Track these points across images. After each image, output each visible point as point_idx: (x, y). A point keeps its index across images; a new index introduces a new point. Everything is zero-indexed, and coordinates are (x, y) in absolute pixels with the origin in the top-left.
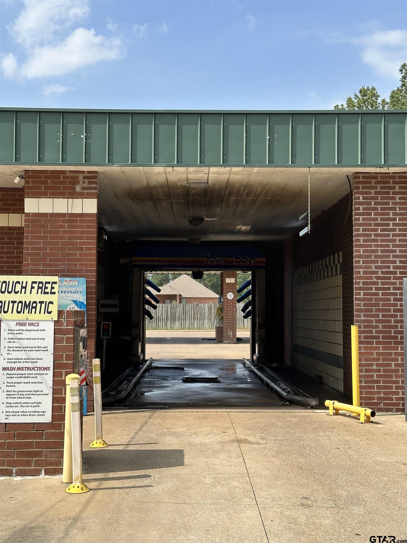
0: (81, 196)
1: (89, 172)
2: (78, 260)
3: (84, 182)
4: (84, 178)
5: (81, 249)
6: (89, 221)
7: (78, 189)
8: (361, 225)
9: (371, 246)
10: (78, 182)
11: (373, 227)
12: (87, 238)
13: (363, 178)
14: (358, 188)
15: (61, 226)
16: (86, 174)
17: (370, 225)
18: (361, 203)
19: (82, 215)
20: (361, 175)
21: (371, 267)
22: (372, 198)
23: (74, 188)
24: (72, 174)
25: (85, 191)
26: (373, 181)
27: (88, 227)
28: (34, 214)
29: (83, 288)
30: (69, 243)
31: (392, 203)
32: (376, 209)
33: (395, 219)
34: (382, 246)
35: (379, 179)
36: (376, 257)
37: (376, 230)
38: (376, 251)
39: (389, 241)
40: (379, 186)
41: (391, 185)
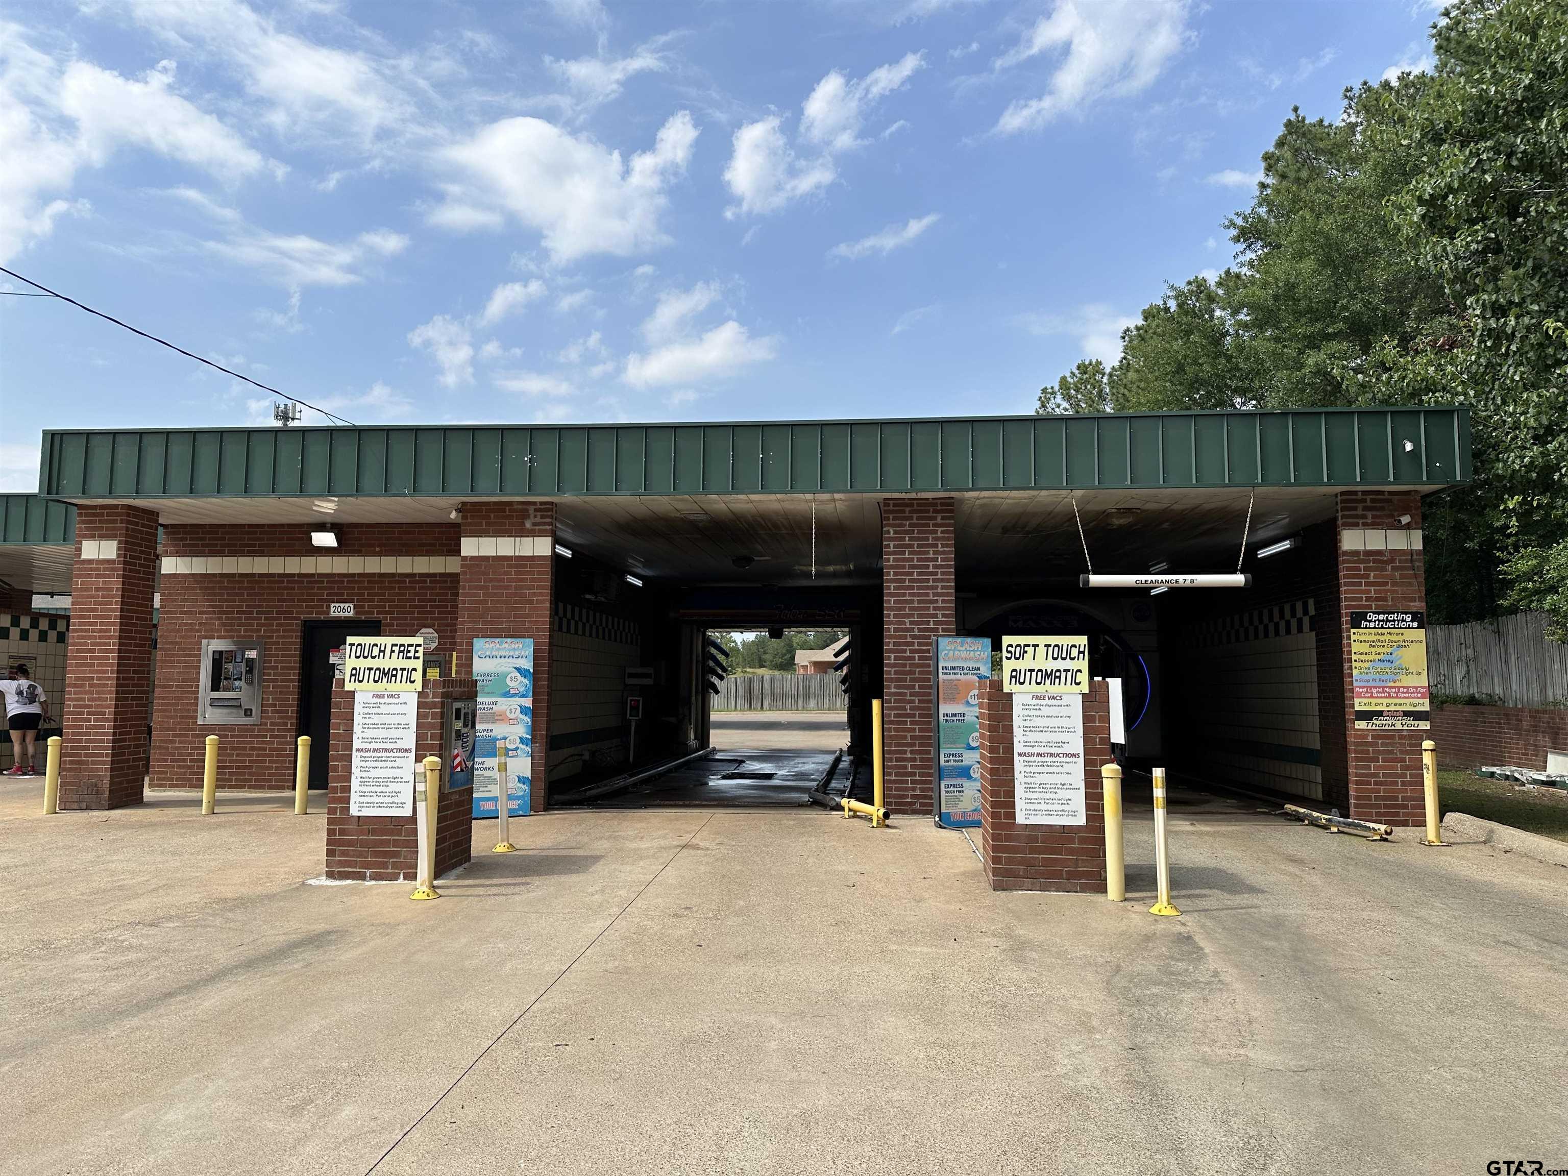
0: (532, 534)
1: (542, 503)
2: (528, 616)
3: (535, 516)
4: (536, 510)
5: (530, 602)
6: (541, 566)
7: (528, 525)
8: (892, 567)
9: (904, 595)
10: (528, 517)
11: (907, 570)
12: (539, 587)
13: (895, 505)
14: (888, 519)
15: (506, 573)
16: (538, 506)
17: (904, 567)
18: (891, 539)
19: (533, 558)
20: (891, 502)
21: (904, 623)
22: (907, 532)
23: (523, 524)
24: (520, 507)
25: (537, 528)
26: (907, 509)
27: (539, 573)
28: (473, 558)
29: (530, 651)
30: (515, 595)
31: (933, 538)
32: (912, 546)
33: (936, 560)
34: (919, 595)
35: (915, 507)
36: (911, 609)
37: (912, 574)
38: (912, 601)
39: (928, 588)
40: (915, 516)
41: (931, 514)
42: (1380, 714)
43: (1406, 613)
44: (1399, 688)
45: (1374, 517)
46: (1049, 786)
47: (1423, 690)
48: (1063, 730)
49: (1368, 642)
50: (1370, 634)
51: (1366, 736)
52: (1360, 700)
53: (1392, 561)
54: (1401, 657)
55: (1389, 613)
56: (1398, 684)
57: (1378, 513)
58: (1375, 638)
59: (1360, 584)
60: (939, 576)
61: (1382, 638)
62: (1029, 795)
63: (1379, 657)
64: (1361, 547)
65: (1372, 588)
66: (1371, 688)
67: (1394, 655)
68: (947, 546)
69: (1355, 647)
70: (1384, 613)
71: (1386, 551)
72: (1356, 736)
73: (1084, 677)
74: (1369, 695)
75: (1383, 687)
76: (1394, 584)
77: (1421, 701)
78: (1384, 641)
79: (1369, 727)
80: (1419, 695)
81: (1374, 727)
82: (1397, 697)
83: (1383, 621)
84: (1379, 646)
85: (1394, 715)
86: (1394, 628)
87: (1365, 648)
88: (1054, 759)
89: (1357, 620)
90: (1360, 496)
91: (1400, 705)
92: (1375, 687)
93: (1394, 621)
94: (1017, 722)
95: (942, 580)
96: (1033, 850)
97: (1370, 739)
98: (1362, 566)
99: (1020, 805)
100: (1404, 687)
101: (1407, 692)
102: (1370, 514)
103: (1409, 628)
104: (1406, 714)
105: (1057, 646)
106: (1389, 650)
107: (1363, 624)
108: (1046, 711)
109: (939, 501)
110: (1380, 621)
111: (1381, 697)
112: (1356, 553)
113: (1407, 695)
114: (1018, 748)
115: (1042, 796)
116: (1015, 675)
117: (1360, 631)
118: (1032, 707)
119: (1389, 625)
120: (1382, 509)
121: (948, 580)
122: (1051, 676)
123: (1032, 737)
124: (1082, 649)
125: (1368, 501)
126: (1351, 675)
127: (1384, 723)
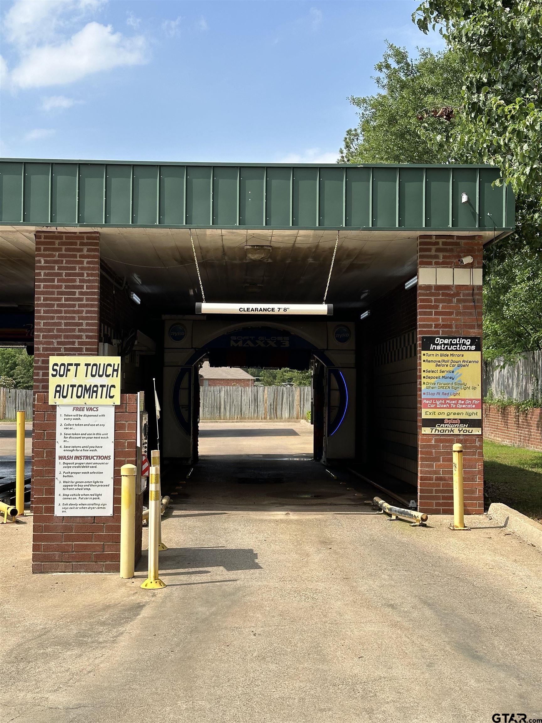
8: (42, 293)
9: (53, 318)
11: (56, 296)
14: (40, 249)
17: (53, 293)
18: (42, 268)
21: (52, 343)
22: (56, 262)
26: (57, 242)
31: (79, 268)
32: (60, 275)
33: (82, 287)
34: (66, 318)
35: (64, 240)
36: (58, 330)
37: (60, 299)
38: (59, 324)
39: (74, 312)
40: (64, 248)
41: (78, 247)
42: (441, 421)
43: (466, 338)
44: (458, 400)
45: (444, 257)
46: (84, 484)
47: (477, 402)
48: (98, 436)
49: (434, 362)
50: (437, 355)
51: (430, 440)
52: (427, 410)
53: (457, 294)
54: (461, 375)
55: (453, 338)
56: (457, 397)
57: (447, 254)
58: (440, 359)
59: (430, 314)
60: (84, 302)
61: (446, 359)
62: (67, 492)
63: (444, 374)
64: (433, 283)
65: (441, 317)
66: (435, 399)
67: (455, 373)
68: (92, 275)
69: (424, 366)
70: (449, 338)
71: (452, 286)
72: (423, 440)
73: (117, 392)
74: (433, 406)
75: (445, 400)
76: (458, 314)
77: (475, 411)
78: (448, 361)
79: (433, 433)
80: (474, 406)
81: (437, 433)
82: (456, 408)
83: (447, 344)
84: (444, 366)
85: (453, 422)
86: (457, 350)
87: (432, 366)
88: (89, 461)
89: (428, 343)
90: (434, 240)
91: (458, 414)
92: (439, 399)
93: (456, 344)
94: (59, 430)
95: (87, 306)
96: (68, 538)
97: (433, 442)
98: (433, 298)
99: (58, 500)
100: (462, 400)
101: (464, 404)
102: (441, 255)
103: (468, 350)
104: (463, 421)
105: (95, 365)
106: (452, 369)
107: (432, 347)
108: (84, 420)
109: (85, 235)
110: (445, 344)
111: (443, 408)
112: (428, 287)
113: (464, 406)
114: (59, 452)
115: (77, 492)
116: (59, 390)
117: (429, 352)
118: (73, 417)
119: (453, 347)
120: (451, 250)
121: (92, 306)
122: (90, 391)
123: (72, 442)
124: (116, 368)
125: (441, 244)
126: (421, 390)
127: (445, 429)
